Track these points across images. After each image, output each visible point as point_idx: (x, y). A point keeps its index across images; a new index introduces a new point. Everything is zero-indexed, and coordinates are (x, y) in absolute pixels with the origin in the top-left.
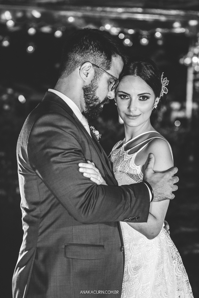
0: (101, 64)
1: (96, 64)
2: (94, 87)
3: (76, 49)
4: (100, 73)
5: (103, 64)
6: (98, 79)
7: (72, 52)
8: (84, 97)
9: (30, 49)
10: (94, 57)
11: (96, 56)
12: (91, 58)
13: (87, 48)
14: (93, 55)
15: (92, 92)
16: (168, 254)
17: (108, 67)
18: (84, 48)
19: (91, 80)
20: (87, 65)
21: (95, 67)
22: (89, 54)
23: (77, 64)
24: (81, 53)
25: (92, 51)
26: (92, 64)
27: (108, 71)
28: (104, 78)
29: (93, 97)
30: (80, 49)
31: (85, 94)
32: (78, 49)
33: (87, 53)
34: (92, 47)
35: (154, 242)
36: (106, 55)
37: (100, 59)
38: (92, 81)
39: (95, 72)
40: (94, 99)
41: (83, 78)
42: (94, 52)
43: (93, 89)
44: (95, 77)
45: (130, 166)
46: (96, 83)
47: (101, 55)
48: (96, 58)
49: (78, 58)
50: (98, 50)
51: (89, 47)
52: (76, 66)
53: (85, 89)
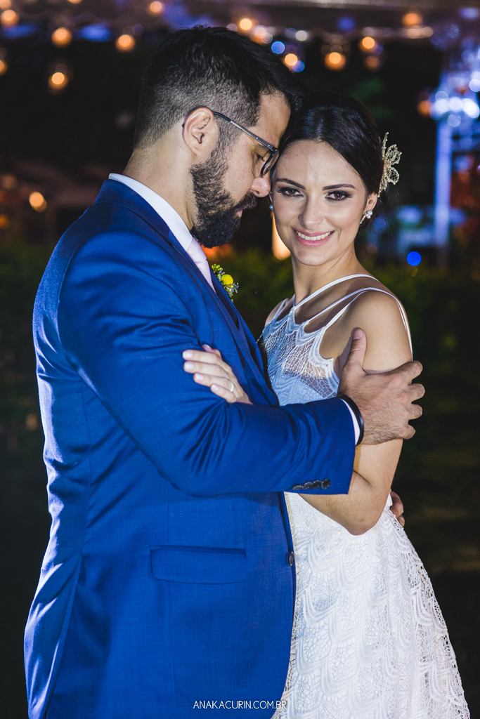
0: (234, 112)
1: (223, 112)
2: (218, 167)
3: (174, 76)
4: (232, 134)
5: (239, 111)
6: (227, 149)
7: (164, 83)
8: (195, 193)
9: (58, 79)
10: (218, 95)
11: (221, 92)
12: (211, 99)
13: (200, 73)
14: (215, 91)
15: (213, 181)
17: (252, 119)
18: (194, 75)
19: (211, 151)
20: (201, 114)
21: (220, 120)
22: (206, 87)
23: (175, 114)
24: (187, 85)
25: (212, 82)
26: (212, 111)
27: (252, 129)
28: (242, 145)
29: (215, 192)
30: (184, 76)
31: (197, 185)
32: (179, 75)
33: (200, 85)
34: (213, 70)
35: (366, 542)
36: (246, 90)
37: (232, 100)
38: (212, 155)
39: (221, 132)
40: (218, 197)
41: (191, 146)
42: (217, 83)
43: (217, 174)
44: (219, 143)
45: (309, 360)
46: (223, 159)
47: (235, 91)
48: (222, 96)
49: (179, 97)
50: (228, 77)
51: (204, 71)
52: (175, 118)
53: (196, 173)
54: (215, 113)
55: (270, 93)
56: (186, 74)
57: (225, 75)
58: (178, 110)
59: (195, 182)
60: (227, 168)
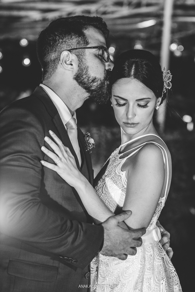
0: (77, 45)
1: (73, 48)
2: (84, 69)
3: (47, 50)
4: (82, 53)
5: (78, 43)
6: (83, 60)
7: (45, 55)
8: (80, 85)
10: (66, 43)
11: (67, 41)
12: (64, 46)
13: (55, 41)
14: (64, 43)
15: (84, 76)
16: (151, 273)
17: (86, 43)
18: (53, 43)
20: (65, 53)
21: (74, 51)
22: (60, 44)
23: (56, 62)
24: (53, 49)
25: (61, 40)
26: (68, 50)
27: (89, 46)
28: (89, 55)
29: (88, 80)
30: (50, 47)
31: (79, 82)
32: (48, 48)
33: (57, 45)
34: (59, 36)
36: (75, 34)
37: (74, 41)
38: (79, 66)
39: (77, 56)
40: (91, 81)
41: (69, 69)
42: (63, 39)
43: (84, 73)
44: (79, 60)
45: (116, 171)
46: (84, 65)
47: (71, 37)
48: (68, 42)
49: (53, 56)
50: (65, 34)
51: (56, 39)
52: (57, 64)
53: (76, 78)
54: (70, 51)
55: (86, 29)
56: (50, 46)
57: (64, 35)
58: (56, 60)
59: (77, 82)
60: (88, 67)
